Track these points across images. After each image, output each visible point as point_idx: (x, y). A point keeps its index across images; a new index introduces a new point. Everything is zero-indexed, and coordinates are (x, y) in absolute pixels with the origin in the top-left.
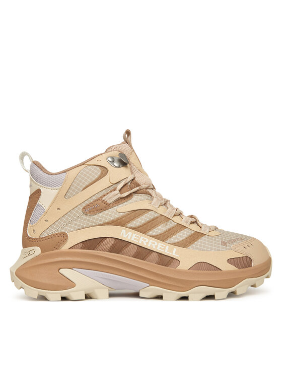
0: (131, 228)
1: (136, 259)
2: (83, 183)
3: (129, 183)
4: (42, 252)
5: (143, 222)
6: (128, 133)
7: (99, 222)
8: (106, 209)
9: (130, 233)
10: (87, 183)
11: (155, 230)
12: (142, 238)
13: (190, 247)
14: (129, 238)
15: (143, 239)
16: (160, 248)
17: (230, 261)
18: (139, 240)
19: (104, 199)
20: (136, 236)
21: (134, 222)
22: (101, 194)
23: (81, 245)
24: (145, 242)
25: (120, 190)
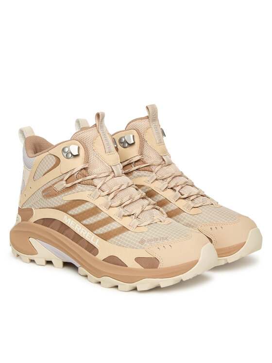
0: (71, 215)
1: (72, 242)
2: (44, 170)
3: (76, 174)
4: (22, 221)
5: (80, 211)
6: (98, 115)
7: (51, 206)
8: (56, 195)
9: (70, 220)
10: (46, 171)
11: (88, 220)
12: (77, 225)
13: (110, 241)
14: (69, 223)
15: (78, 227)
16: (88, 237)
17: (138, 260)
18: (75, 226)
19: (55, 186)
20: (73, 223)
21: (73, 210)
22: (55, 181)
23: (42, 221)
24: (78, 229)
25: (66, 180)
